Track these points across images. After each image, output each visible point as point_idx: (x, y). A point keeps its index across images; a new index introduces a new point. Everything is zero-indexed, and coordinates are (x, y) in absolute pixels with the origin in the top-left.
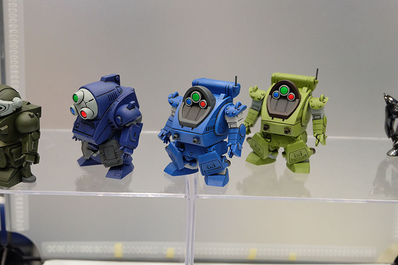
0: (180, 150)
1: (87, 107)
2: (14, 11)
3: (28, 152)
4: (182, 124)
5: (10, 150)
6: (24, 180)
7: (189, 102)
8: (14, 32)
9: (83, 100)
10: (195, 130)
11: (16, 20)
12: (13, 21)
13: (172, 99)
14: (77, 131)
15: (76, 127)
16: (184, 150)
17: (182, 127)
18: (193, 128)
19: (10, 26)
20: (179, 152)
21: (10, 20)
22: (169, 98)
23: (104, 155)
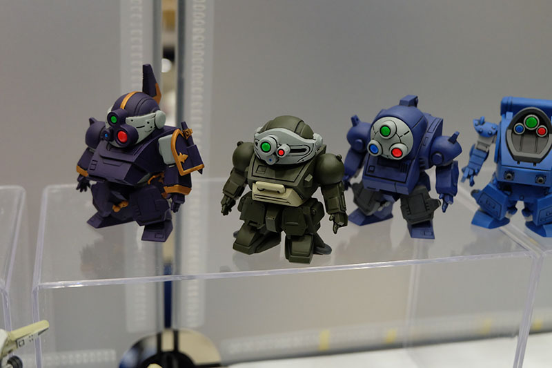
0: (506, 194)
1: (401, 143)
2: (201, 8)
3: (340, 210)
4: (518, 159)
5: (311, 210)
6: (318, 250)
7: (519, 129)
8: (200, 38)
9: (396, 133)
10: (538, 166)
11: (203, 22)
12: (200, 23)
13: (480, 127)
14: (372, 176)
15: (369, 171)
16: (512, 193)
17: (518, 163)
18: (535, 164)
19: (195, 30)
20: (506, 196)
21: (195, 21)
22: (476, 125)
23: (409, 208)
